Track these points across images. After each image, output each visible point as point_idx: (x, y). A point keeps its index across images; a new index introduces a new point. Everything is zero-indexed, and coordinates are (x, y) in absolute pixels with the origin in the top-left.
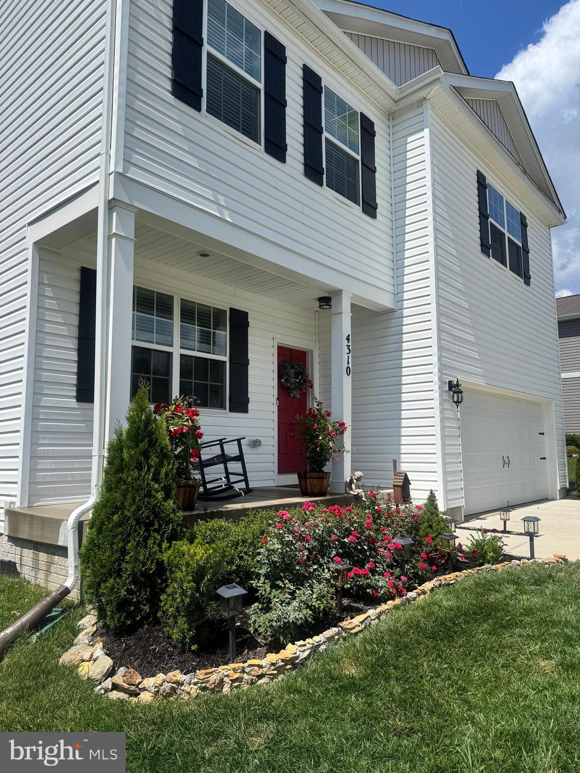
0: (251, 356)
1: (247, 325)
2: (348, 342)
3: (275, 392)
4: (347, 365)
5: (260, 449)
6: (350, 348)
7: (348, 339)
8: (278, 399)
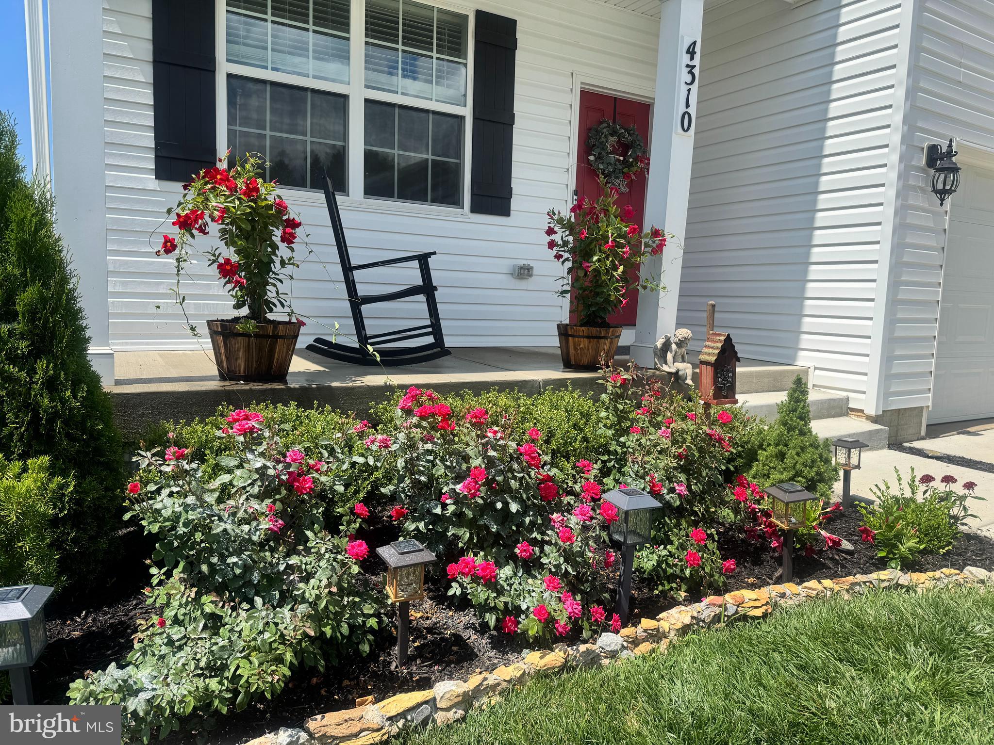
0: (519, 107)
1: (513, 45)
2: (692, 58)
3: (571, 180)
6: (696, 71)
7: (691, 51)
8: (576, 193)
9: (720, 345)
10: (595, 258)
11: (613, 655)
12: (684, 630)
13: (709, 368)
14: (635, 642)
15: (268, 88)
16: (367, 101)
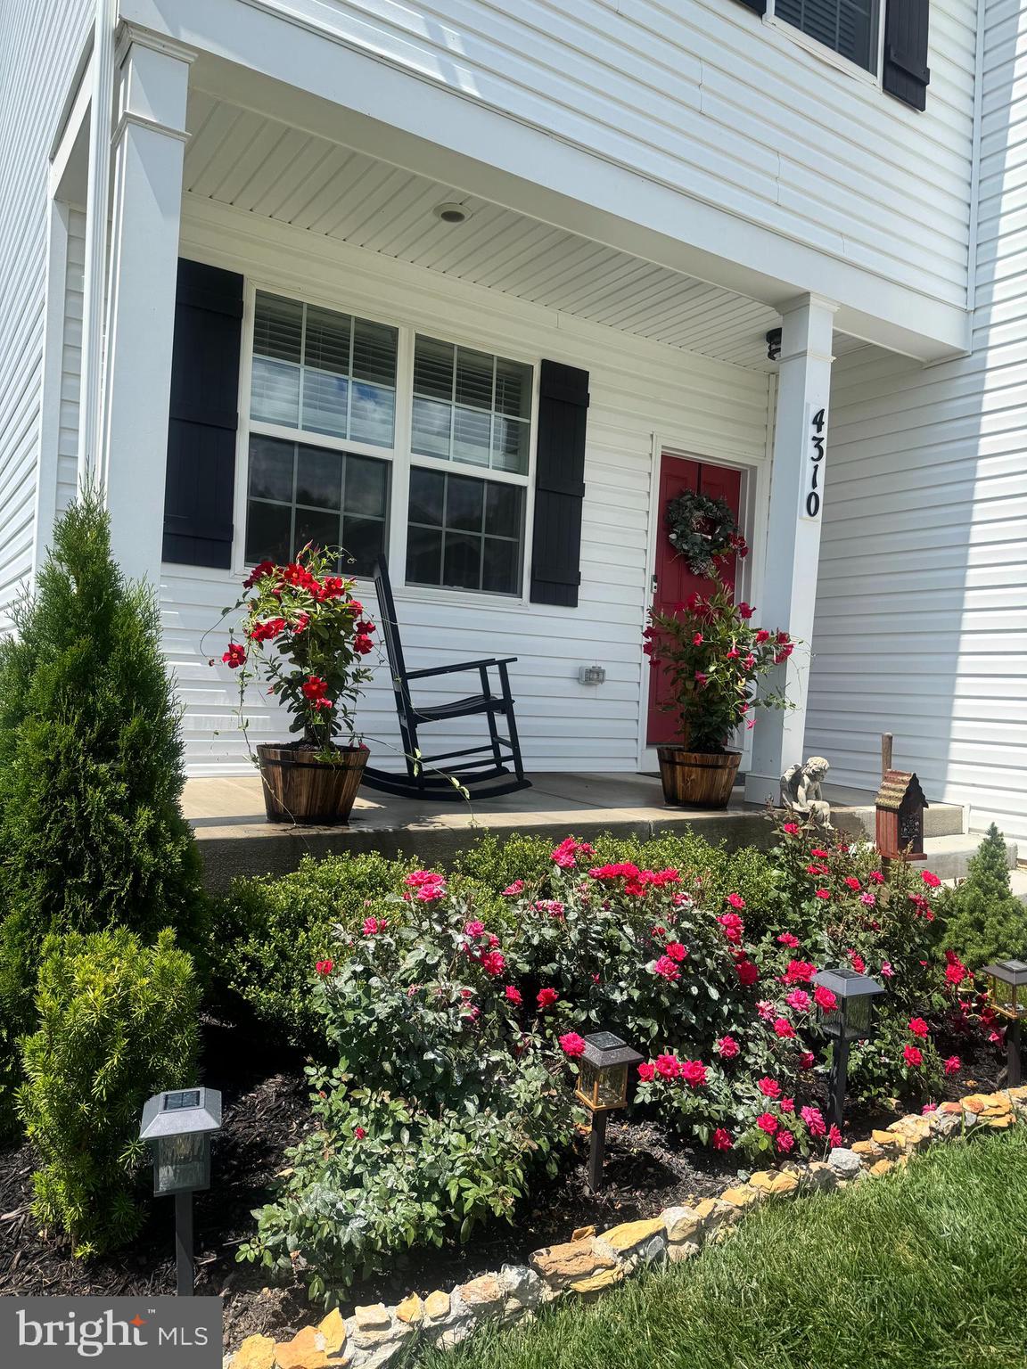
0: (589, 475)
1: (583, 402)
2: (819, 430)
3: (650, 563)
4: (809, 489)
5: (600, 690)
6: (824, 444)
7: (818, 422)
8: (655, 578)
9: (904, 787)
10: (712, 669)
11: (850, 1175)
12: (924, 1145)
13: (890, 815)
14: (871, 1160)
15: (296, 450)
16: (413, 468)
